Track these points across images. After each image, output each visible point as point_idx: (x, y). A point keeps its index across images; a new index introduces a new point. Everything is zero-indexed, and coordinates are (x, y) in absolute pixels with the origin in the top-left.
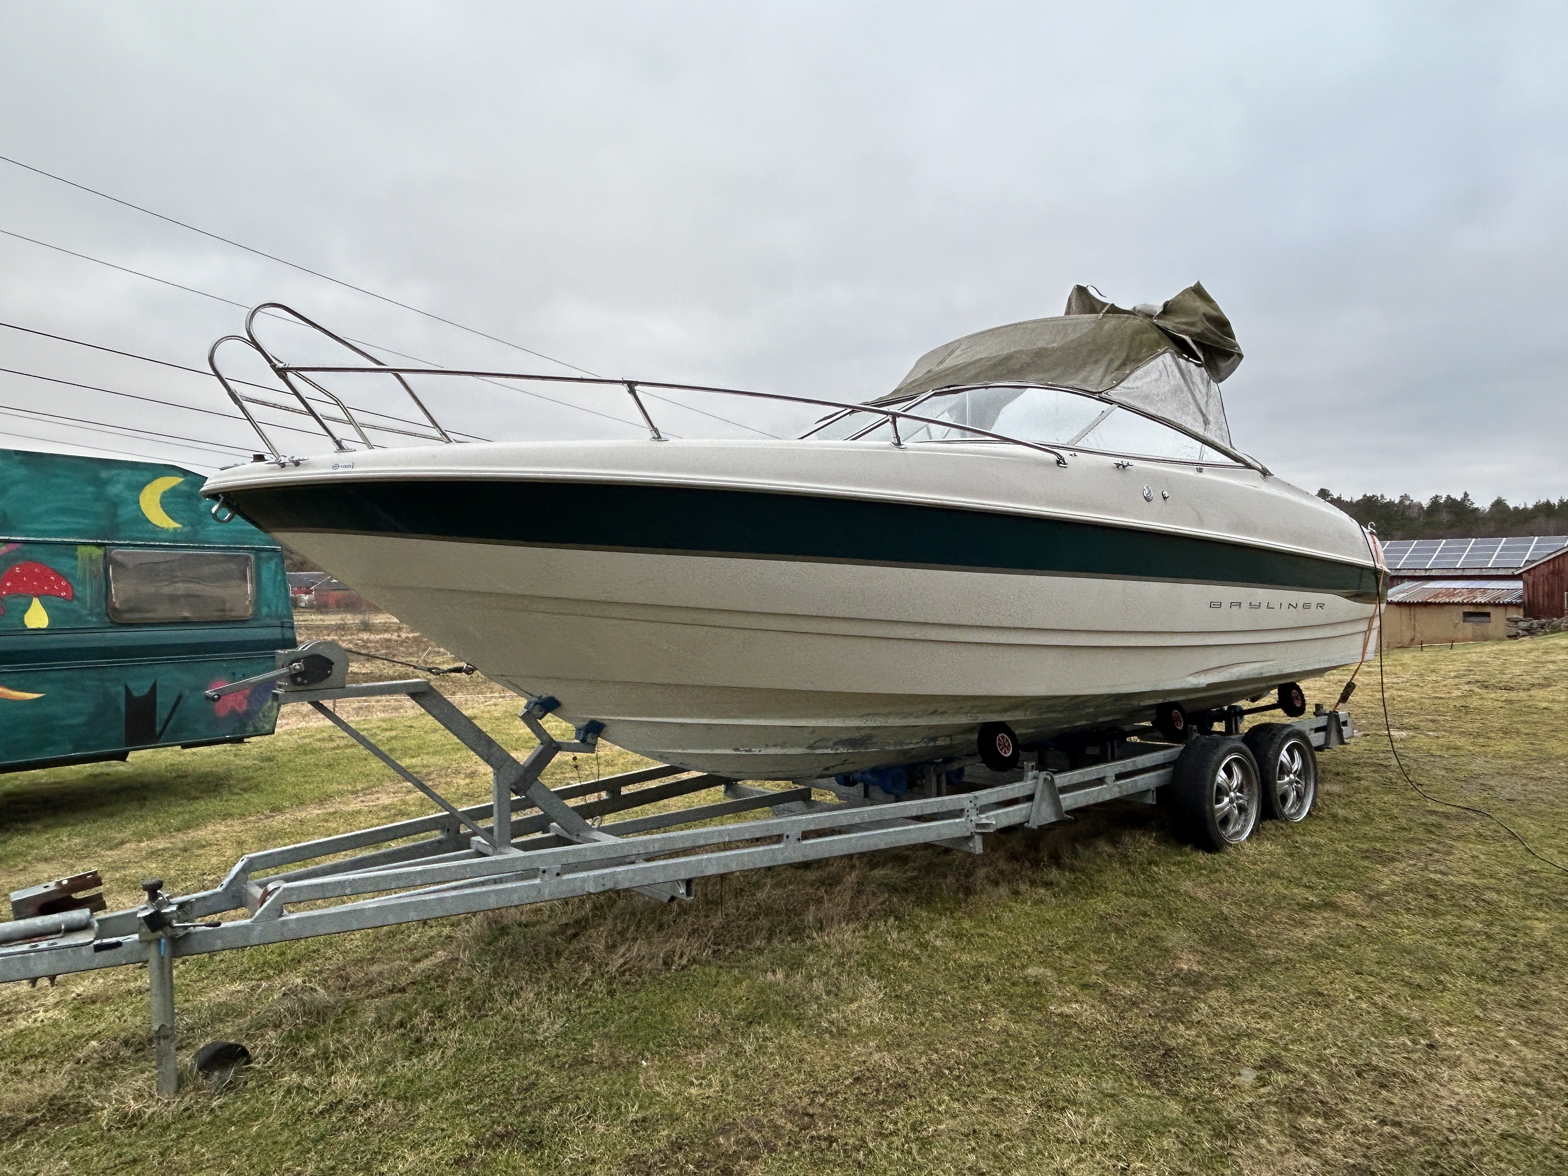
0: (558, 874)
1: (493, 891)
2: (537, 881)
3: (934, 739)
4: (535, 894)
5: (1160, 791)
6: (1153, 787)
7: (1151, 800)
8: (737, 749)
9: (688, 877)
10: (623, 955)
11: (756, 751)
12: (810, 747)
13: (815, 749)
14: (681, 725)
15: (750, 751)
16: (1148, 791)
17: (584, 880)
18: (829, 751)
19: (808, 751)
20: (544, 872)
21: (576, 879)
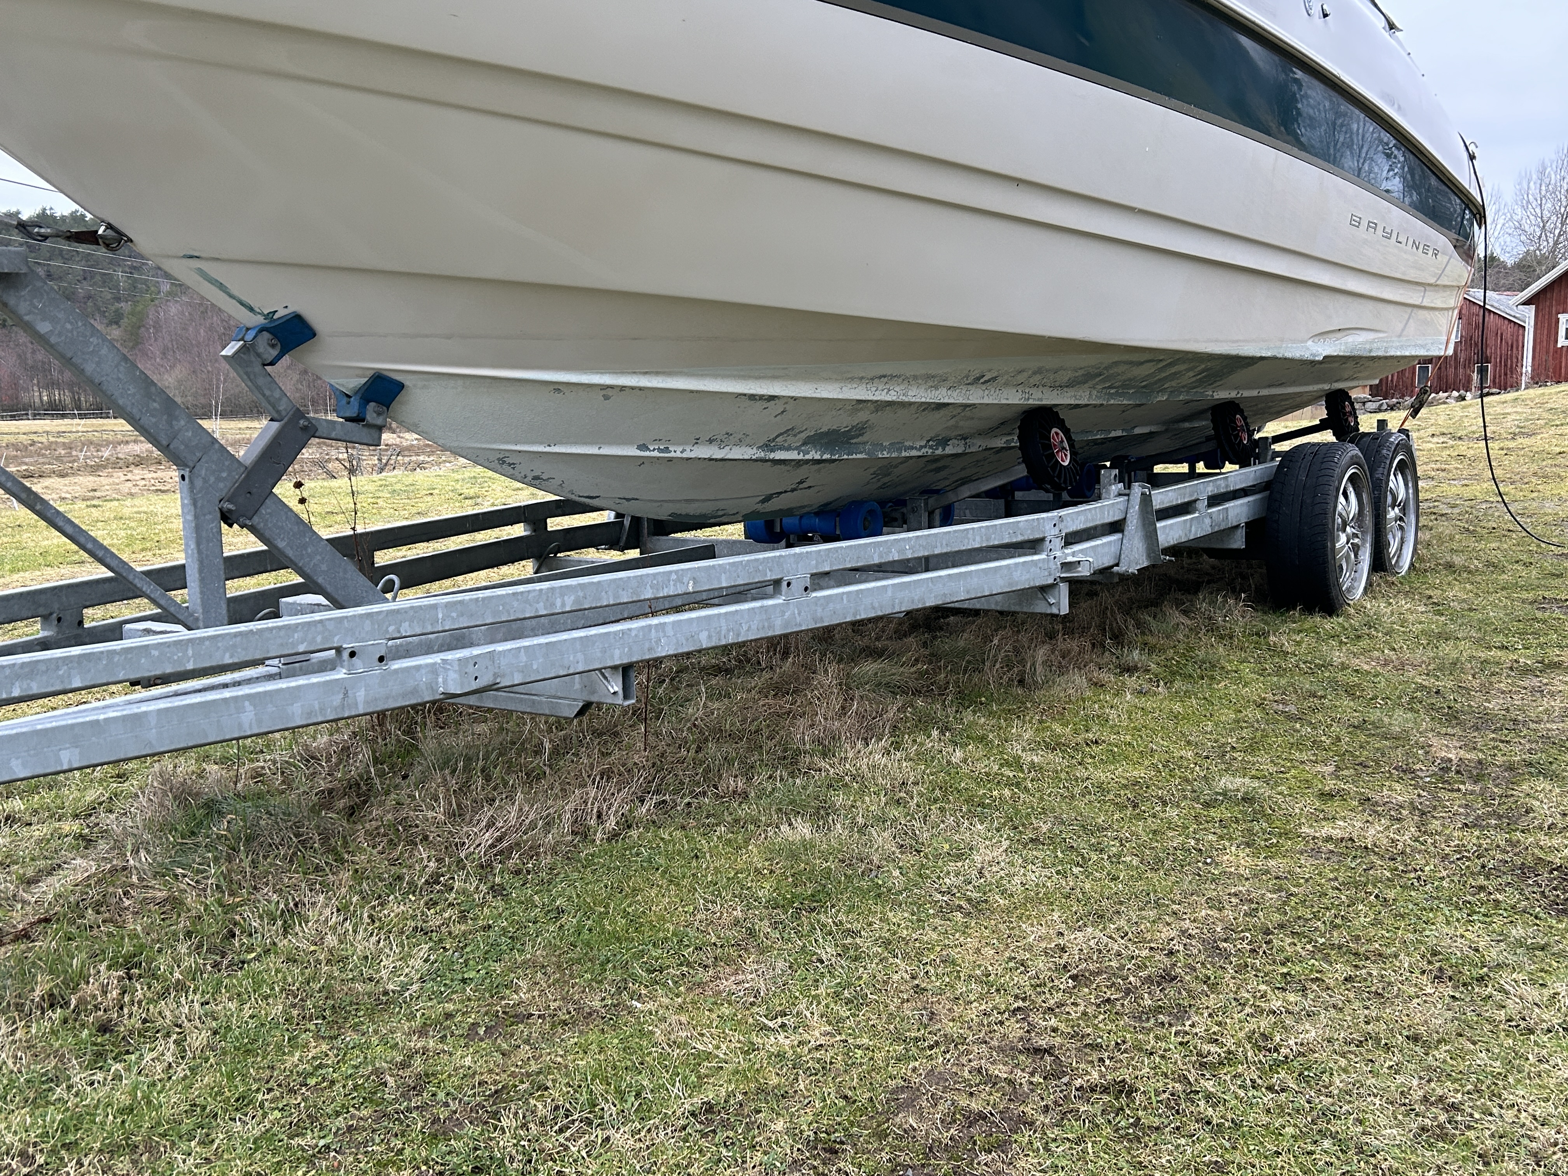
0: (381, 659)
1: (248, 697)
2: (340, 674)
3: (944, 442)
4: (337, 699)
5: (1253, 527)
6: (1243, 520)
7: (1238, 542)
8: (643, 447)
9: (625, 661)
10: (490, 825)
11: (676, 452)
12: (768, 446)
13: (772, 451)
14: (557, 387)
15: (667, 450)
16: (1237, 527)
17: (433, 669)
18: (793, 455)
19: (761, 454)
20: (352, 654)
21: (418, 668)
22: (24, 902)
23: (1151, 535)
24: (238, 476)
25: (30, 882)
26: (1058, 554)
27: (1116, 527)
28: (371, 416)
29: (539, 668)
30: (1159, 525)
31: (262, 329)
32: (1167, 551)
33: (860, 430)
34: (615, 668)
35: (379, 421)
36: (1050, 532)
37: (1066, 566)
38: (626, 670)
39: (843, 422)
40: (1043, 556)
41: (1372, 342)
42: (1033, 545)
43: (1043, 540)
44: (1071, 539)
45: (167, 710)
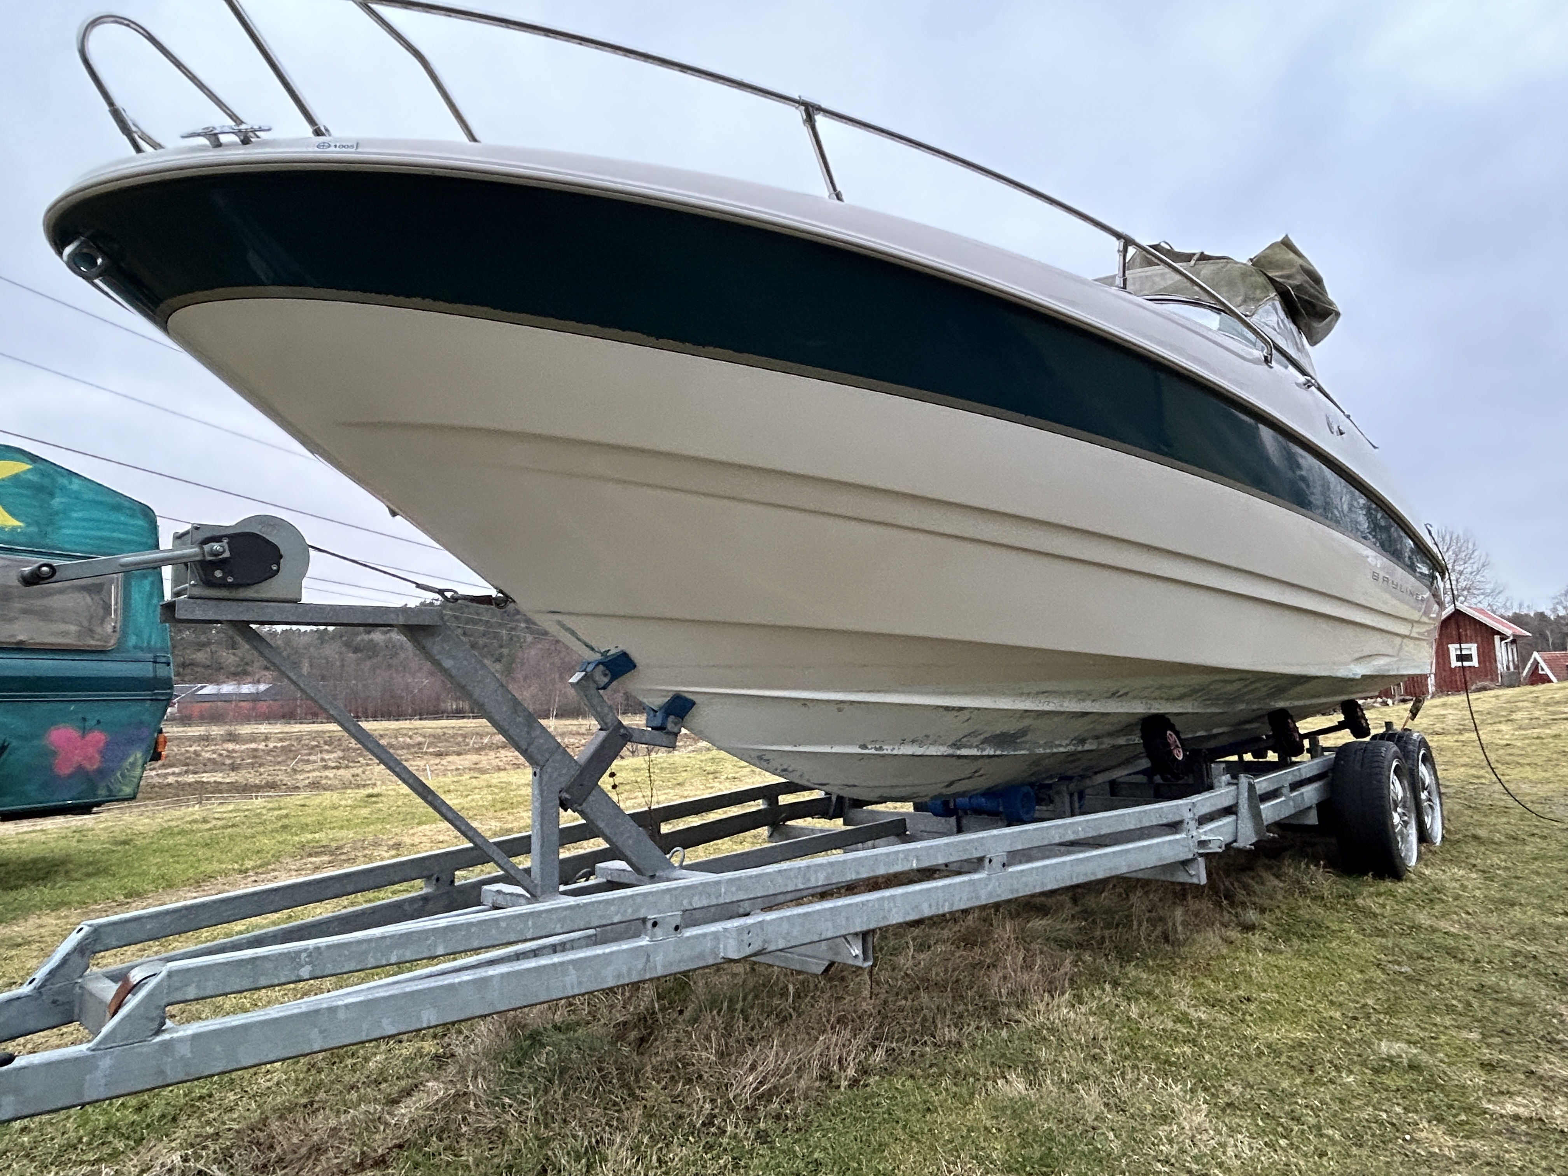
0: (677, 928)
1: (572, 962)
2: (644, 941)
3: (1083, 741)
4: (640, 964)
5: (1321, 806)
6: (1315, 801)
7: (1312, 819)
8: (864, 747)
9: (865, 928)
10: (753, 1068)
11: (888, 750)
12: (955, 745)
13: (959, 748)
14: (805, 702)
15: (881, 748)
16: (1310, 808)
17: (716, 935)
18: (974, 752)
19: (950, 751)
20: (655, 924)
21: (704, 935)
22: (387, 1124)
23: (1256, 815)
24: (574, 772)
25: (394, 1102)
26: (1194, 834)
27: (1230, 810)
28: (670, 726)
29: (798, 936)
30: (1262, 807)
31: (599, 663)
32: (1269, 828)
33: (1024, 732)
34: (856, 934)
35: (676, 730)
36: (1188, 816)
37: (1202, 844)
38: (865, 936)
39: (1012, 727)
40: (1183, 835)
41: (1389, 664)
42: (1174, 827)
43: (1181, 822)
44: (1203, 820)
45: (508, 973)
